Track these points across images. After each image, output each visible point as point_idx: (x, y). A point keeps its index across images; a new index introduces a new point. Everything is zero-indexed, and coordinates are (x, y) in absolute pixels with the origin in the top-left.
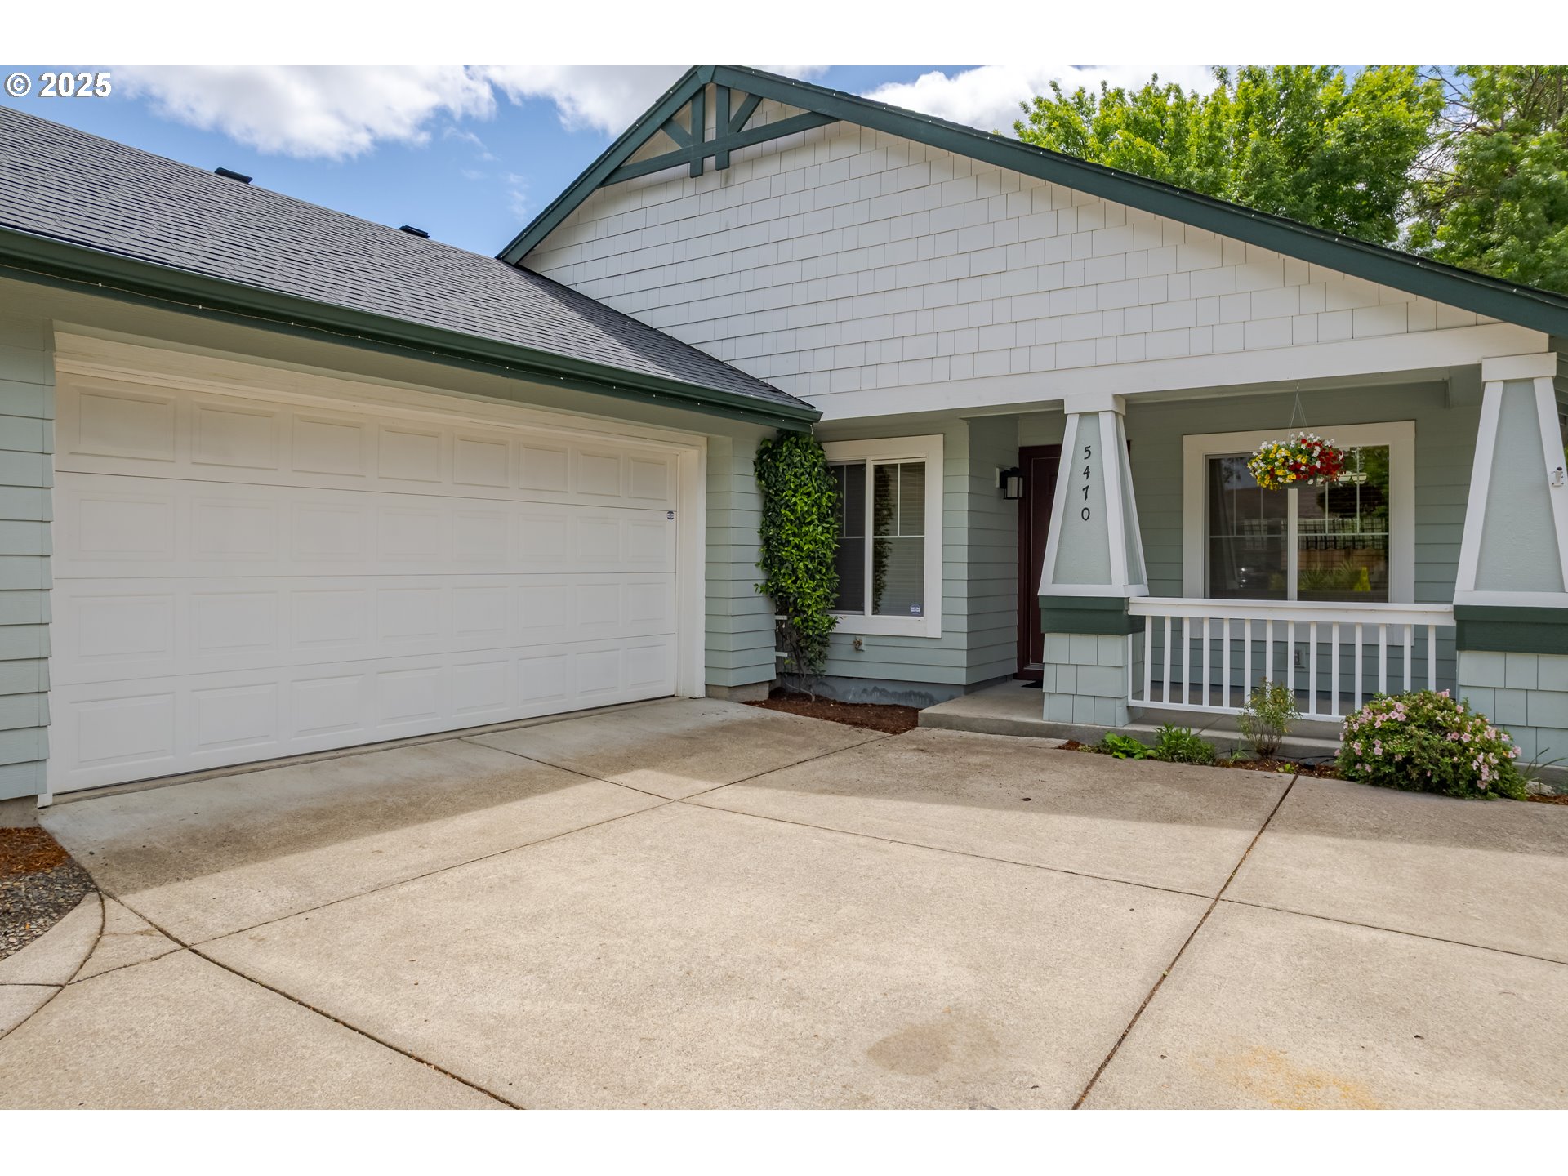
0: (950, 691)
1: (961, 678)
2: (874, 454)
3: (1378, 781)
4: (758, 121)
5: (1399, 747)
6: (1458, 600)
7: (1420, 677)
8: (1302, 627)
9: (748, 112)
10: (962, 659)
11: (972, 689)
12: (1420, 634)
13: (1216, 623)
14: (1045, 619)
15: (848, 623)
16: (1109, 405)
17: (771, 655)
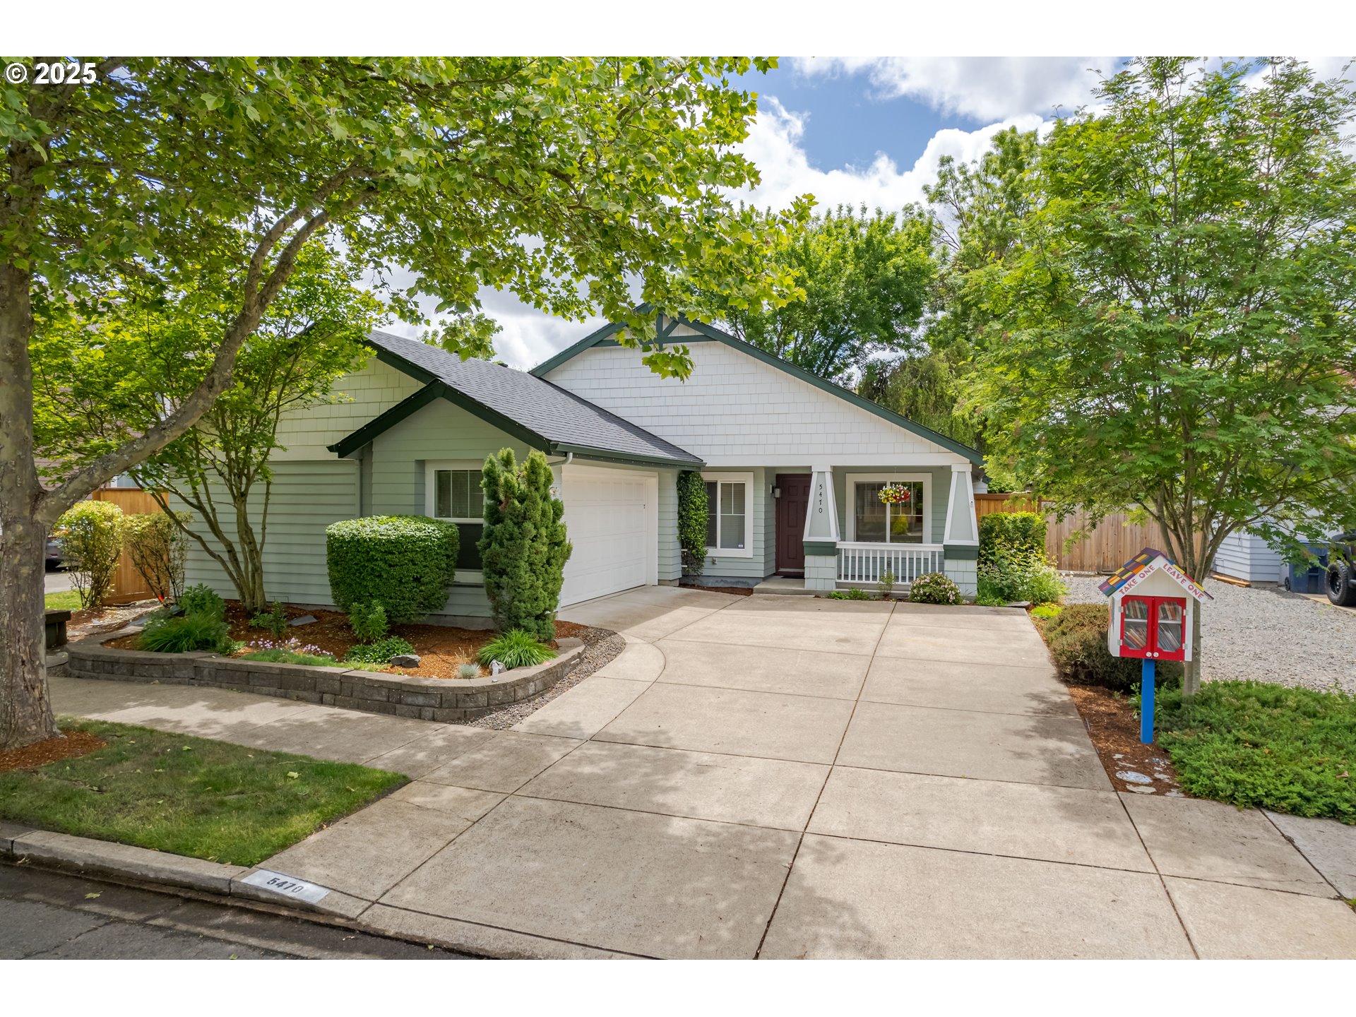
0: (758, 580)
1: (762, 574)
2: (721, 479)
3: (922, 601)
4: (674, 334)
5: (927, 590)
6: (946, 543)
7: (933, 570)
8: (889, 552)
9: (670, 329)
10: (762, 567)
11: (765, 579)
12: (933, 554)
13: (861, 551)
14: (806, 550)
15: (712, 552)
16: (829, 469)
17: (680, 567)
